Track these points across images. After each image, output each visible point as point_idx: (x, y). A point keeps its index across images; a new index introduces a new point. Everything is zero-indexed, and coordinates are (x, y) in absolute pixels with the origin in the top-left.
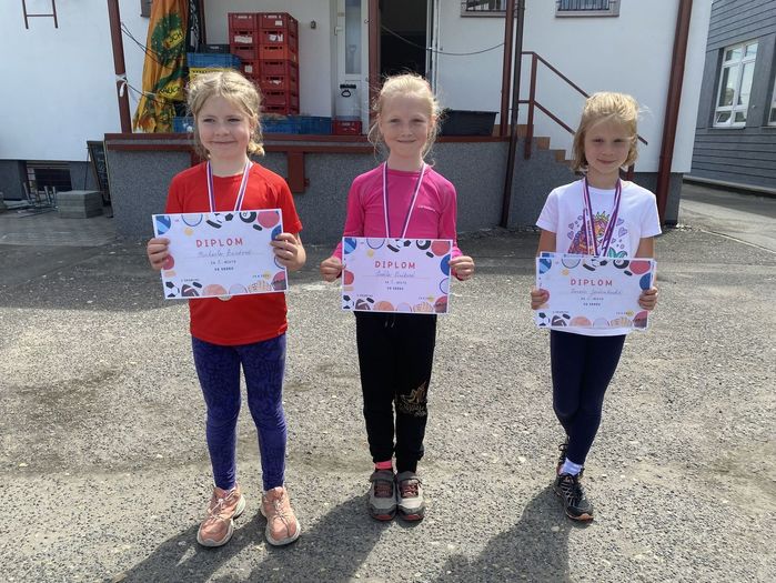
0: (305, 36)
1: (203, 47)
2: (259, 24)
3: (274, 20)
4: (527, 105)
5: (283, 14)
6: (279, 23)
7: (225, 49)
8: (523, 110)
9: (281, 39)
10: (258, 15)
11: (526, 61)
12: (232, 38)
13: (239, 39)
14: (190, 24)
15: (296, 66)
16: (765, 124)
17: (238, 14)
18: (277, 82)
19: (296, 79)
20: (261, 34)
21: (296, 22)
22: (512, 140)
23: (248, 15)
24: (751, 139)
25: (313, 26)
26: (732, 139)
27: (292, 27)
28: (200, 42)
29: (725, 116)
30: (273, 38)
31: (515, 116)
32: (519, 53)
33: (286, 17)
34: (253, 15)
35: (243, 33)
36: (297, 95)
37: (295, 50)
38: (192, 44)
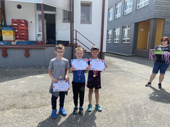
0: (29, 24)
1: (5, 26)
2: (19, 22)
3: (22, 21)
4: (75, 40)
5: (24, 20)
6: (23, 22)
7: (11, 26)
8: (75, 41)
9: (24, 25)
10: (18, 20)
11: (75, 32)
12: (12, 24)
13: (14, 24)
14: (2, 20)
15: (28, 30)
16: (122, 43)
17: (14, 19)
18: (23, 33)
19: (28, 33)
20: (19, 24)
21: (27, 21)
22: (73, 46)
23: (16, 19)
24: (120, 45)
25: (31, 22)
26: (117, 45)
27: (26, 22)
28: (5, 24)
29: (116, 41)
30: (22, 24)
31: (73, 42)
32: (73, 30)
33: (25, 21)
34: (17, 20)
35: (15, 23)
36: (28, 36)
37: (27, 27)
38: (3, 25)
